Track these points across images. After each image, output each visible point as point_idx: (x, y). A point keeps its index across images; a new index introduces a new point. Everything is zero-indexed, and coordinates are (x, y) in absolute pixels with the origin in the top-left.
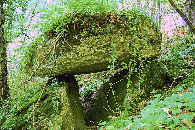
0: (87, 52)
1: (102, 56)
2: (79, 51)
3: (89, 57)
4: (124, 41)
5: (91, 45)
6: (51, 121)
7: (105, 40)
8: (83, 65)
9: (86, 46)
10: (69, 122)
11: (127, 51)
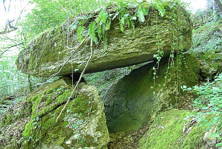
0: (130, 45)
1: (142, 49)
2: (122, 43)
3: (131, 50)
4: (169, 33)
5: (133, 38)
6: (85, 122)
7: (150, 31)
8: (119, 59)
9: (129, 38)
10: (103, 124)
11: (169, 43)
